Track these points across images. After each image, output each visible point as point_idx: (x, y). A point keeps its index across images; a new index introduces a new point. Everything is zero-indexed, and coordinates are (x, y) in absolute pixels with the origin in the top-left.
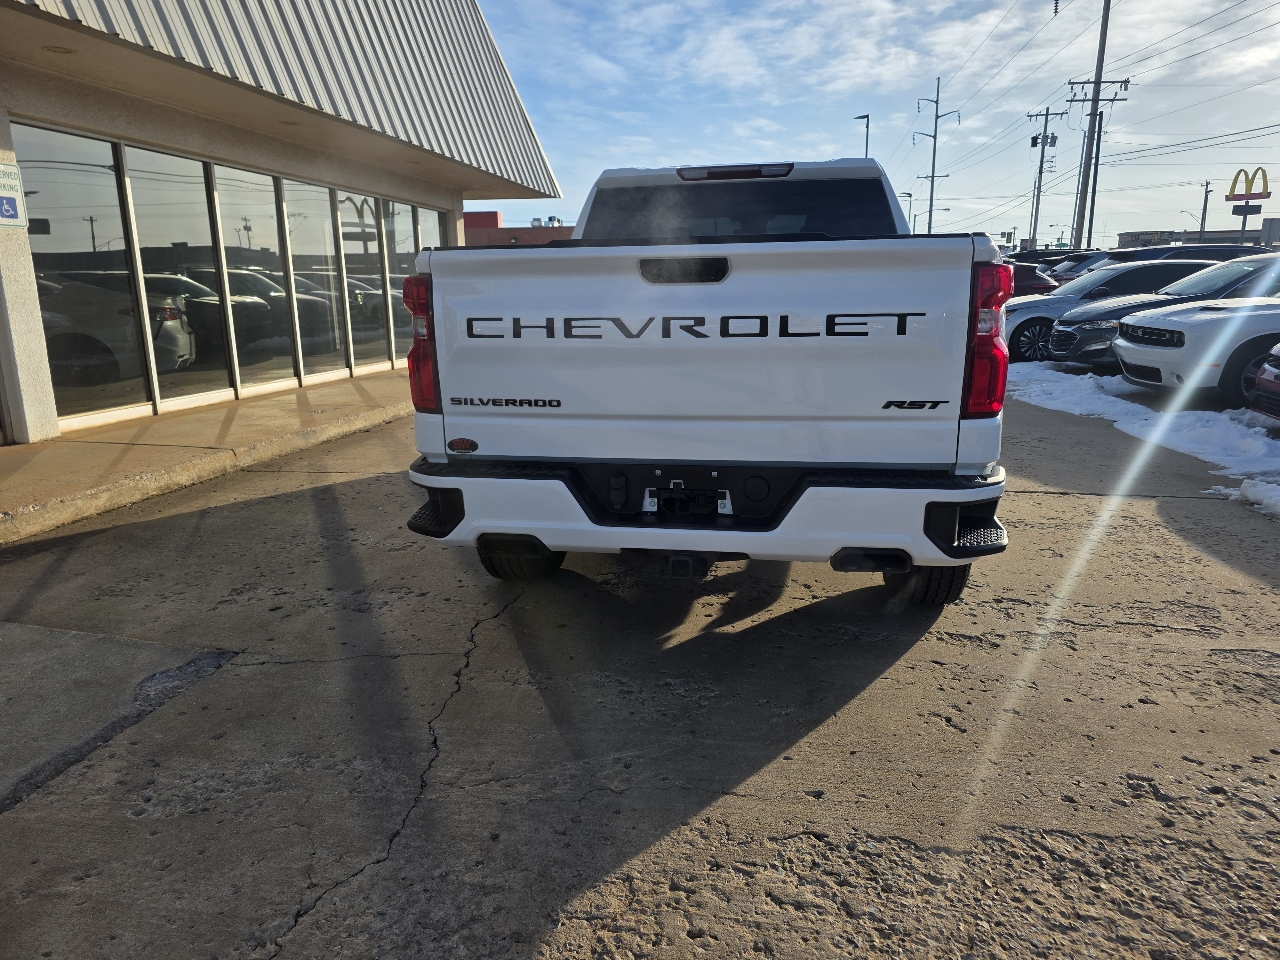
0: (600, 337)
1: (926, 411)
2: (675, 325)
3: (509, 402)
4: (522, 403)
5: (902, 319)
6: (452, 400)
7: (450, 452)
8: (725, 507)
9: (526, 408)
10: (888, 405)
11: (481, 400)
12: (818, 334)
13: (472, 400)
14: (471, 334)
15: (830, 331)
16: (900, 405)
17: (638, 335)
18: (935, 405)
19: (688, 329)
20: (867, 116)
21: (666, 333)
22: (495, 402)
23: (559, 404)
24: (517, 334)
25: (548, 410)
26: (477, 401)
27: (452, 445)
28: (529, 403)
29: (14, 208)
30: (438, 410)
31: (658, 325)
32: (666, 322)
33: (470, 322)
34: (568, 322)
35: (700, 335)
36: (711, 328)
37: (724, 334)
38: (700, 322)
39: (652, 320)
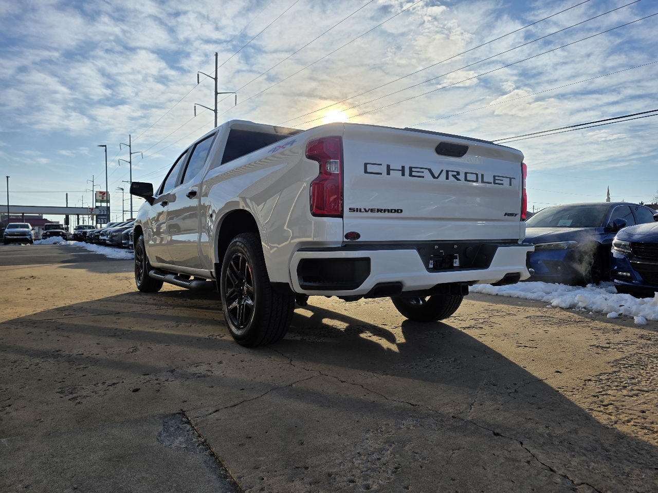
0: (423, 177)
2: (450, 174)
4: (385, 211)
6: (350, 209)
7: (345, 240)
8: (457, 263)
9: (387, 214)
10: (505, 215)
11: (365, 209)
12: (491, 183)
13: (360, 209)
14: (366, 172)
16: (508, 215)
17: (437, 178)
18: (516, 215)
19: (454, 176)
21: (447, 178)
22: (372, 210)
23: (401, 211)
24: (388, 173)
25: (396, 215)
26: (363, 210)
27: (347, 236)
28: (388, 211)
30: (341, 216)
31: (444, 174)
32: (447, 172)
33: (366, 165)
34: (411, 168)
35: (458, 179)
36: (462, 177)
37: (466, 180)
38: (458, 173)
39: (442, 171)
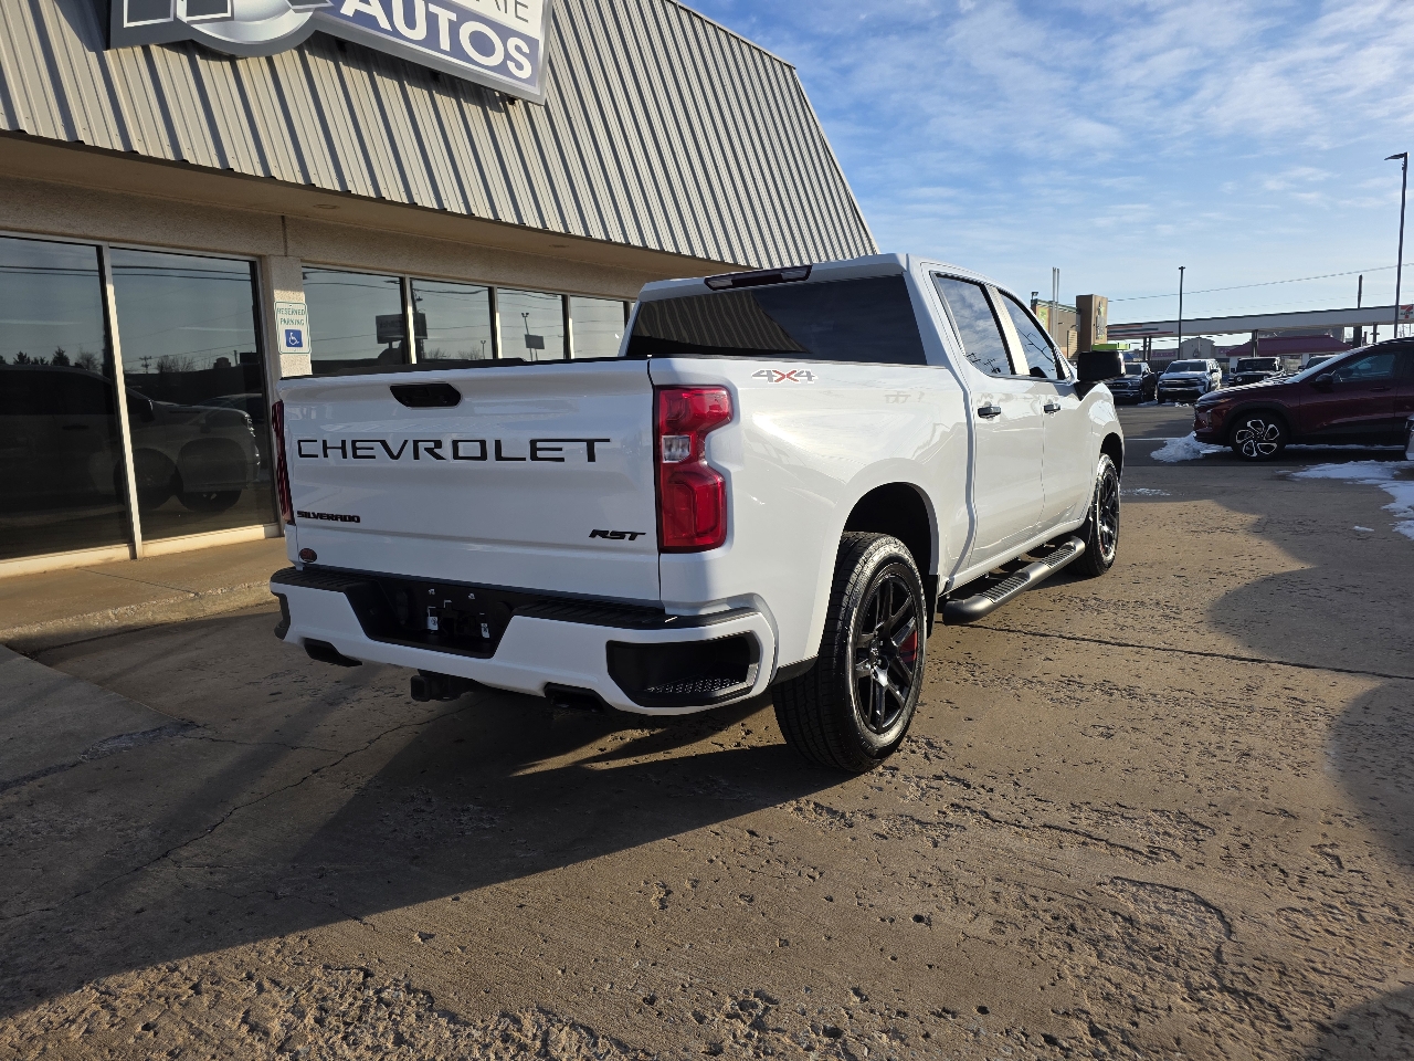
0: (373, 458)
1: (626, 542)
2: (422, 446)
3: (321, 516)
4: (336, 518)
5: (590, 443)
6: (300, 513)
7: (301, 560)
8: (486, 631)
9: (339, 523)
10: (594, 534)
11: (314, 514)
12: (524, 459)
13: (309, 514)
14: (300, 454)
15: (534, 457)
16: (604, 534)
17: (398, 457)
18: (633, 536)
19: (429, 450)
20: (1405, 155)
21: (416, 457)
23: (358, 521)
24: (326, 454)
25: (353, 525)
26: (312, 515)
27: (302, 554)
28: (341, 517)
29: (300, 340)
31: (410, 447)
32: (416, 443)
33: (299, 443)
34: (354, 443)
35: (438, 457)
36: (446, 451)
37: (456, 456)
38: (438, 444)
39: (406, 441)
